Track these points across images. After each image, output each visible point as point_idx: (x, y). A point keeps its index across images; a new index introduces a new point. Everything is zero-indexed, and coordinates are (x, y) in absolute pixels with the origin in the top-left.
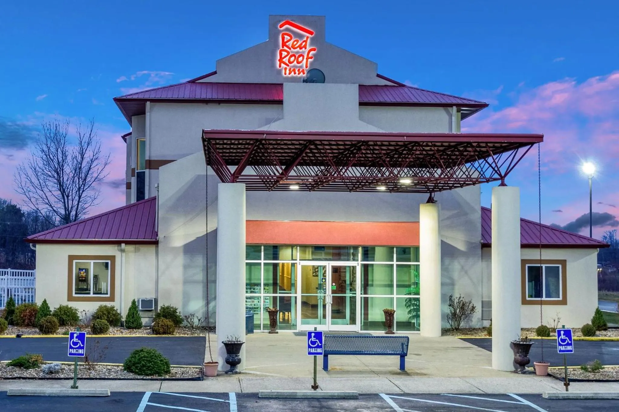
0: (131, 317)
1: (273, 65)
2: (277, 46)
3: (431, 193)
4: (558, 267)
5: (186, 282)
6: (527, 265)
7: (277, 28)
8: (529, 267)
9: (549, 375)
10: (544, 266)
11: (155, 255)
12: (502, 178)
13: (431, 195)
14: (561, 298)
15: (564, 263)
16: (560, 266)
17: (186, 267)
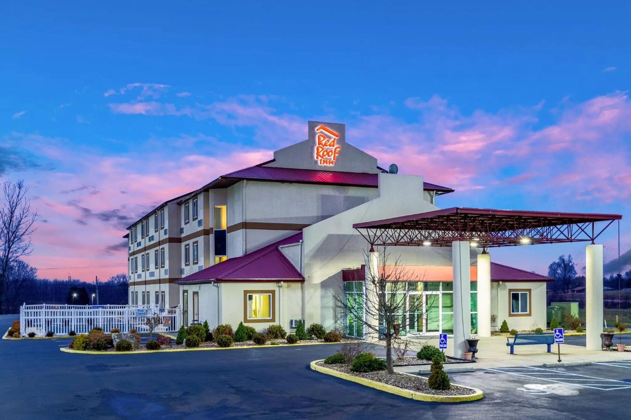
0: (301, 332)
1: (312, 157)
2: (314, 143)
3: (484, 247)
4: (527, 293)
5: (323, 307)
6: (512, 292)
7: (315, 131)
8: (512, 294)
9: (625, 351)
10: (520, 293)
11: (300, 289)
12: (593, 240)
13: (484, 249)
14: (528, 312)
15: (530, 290)
16: (528, 293)
17: (323, 297)
